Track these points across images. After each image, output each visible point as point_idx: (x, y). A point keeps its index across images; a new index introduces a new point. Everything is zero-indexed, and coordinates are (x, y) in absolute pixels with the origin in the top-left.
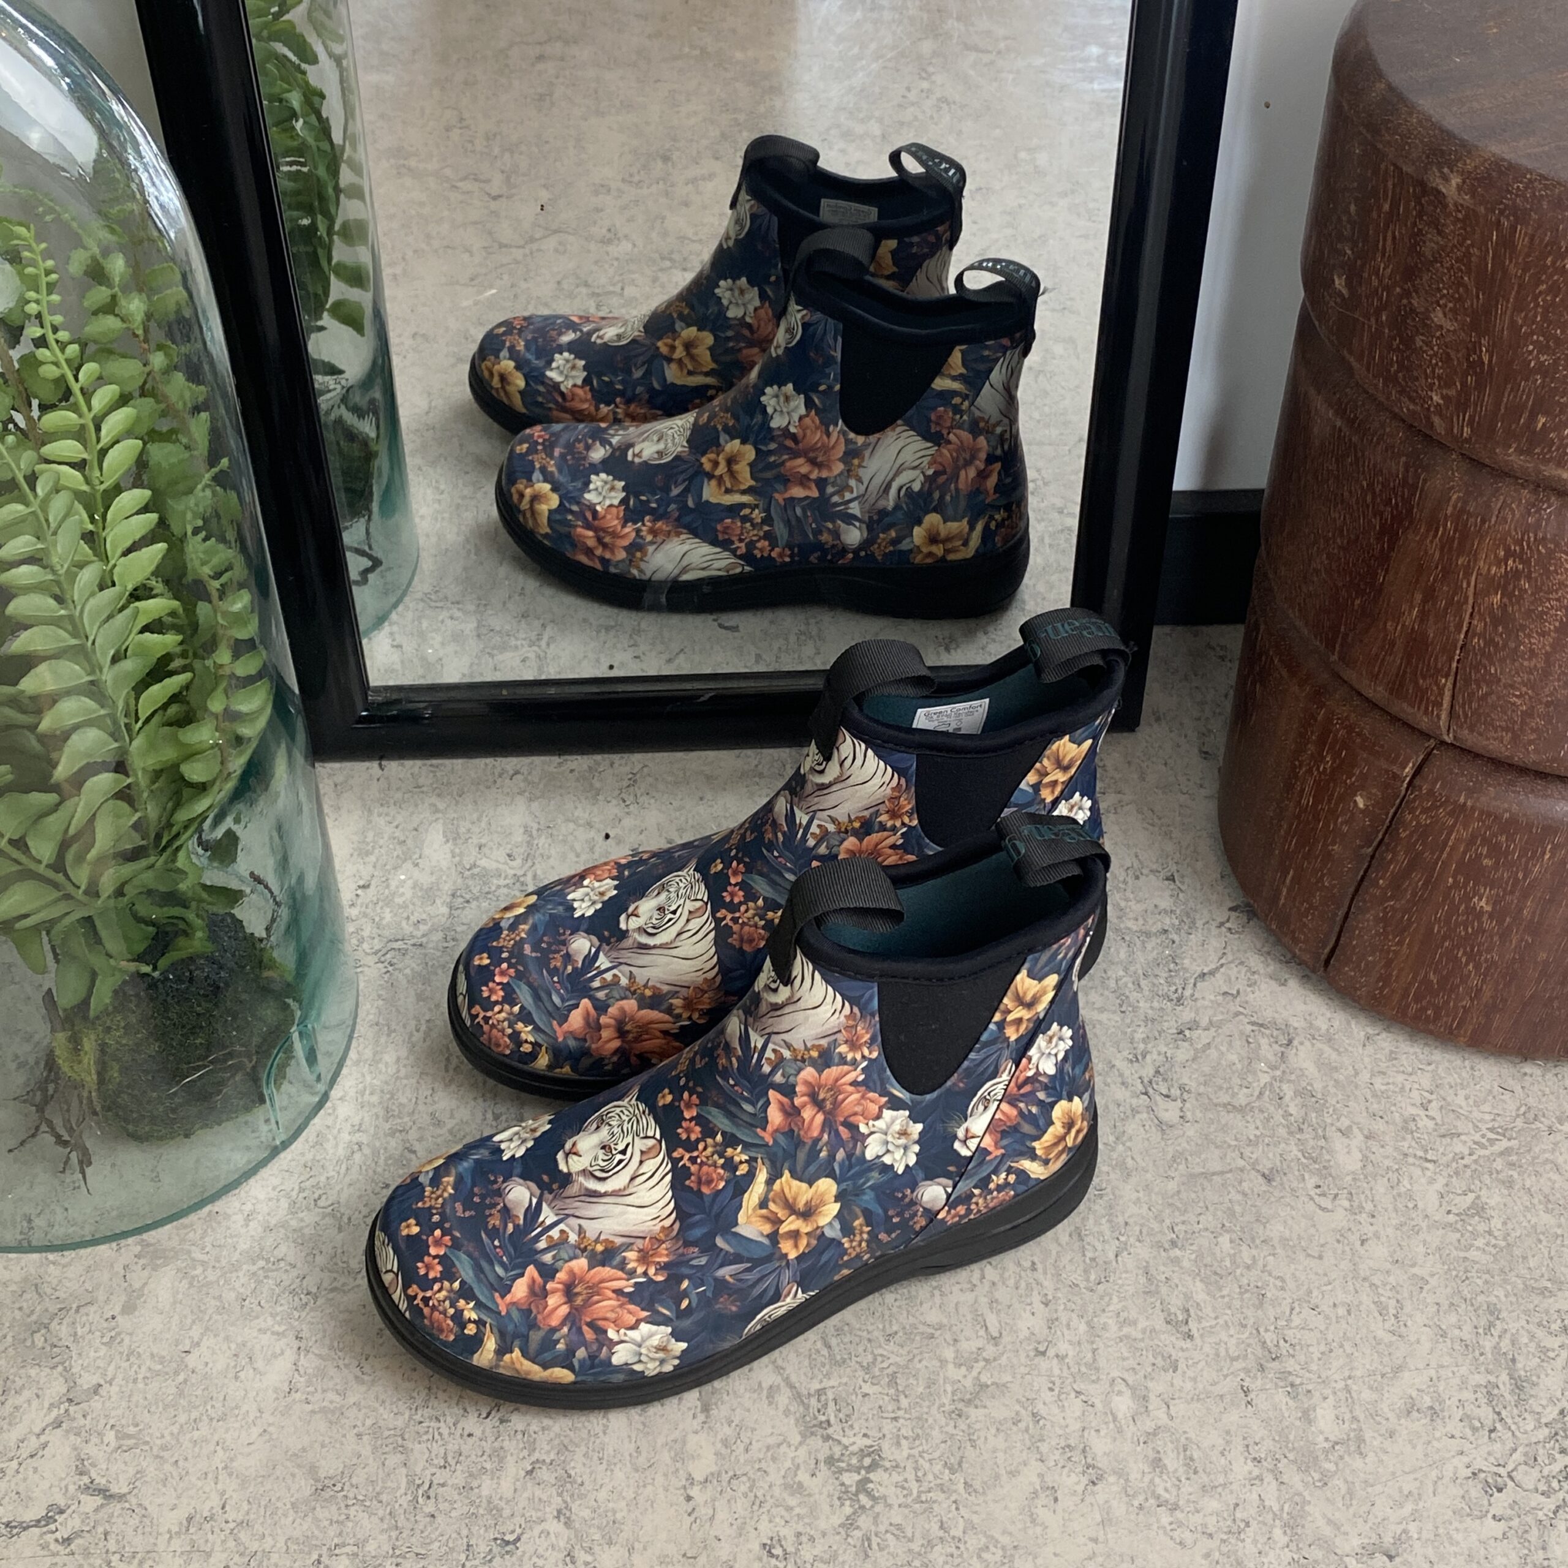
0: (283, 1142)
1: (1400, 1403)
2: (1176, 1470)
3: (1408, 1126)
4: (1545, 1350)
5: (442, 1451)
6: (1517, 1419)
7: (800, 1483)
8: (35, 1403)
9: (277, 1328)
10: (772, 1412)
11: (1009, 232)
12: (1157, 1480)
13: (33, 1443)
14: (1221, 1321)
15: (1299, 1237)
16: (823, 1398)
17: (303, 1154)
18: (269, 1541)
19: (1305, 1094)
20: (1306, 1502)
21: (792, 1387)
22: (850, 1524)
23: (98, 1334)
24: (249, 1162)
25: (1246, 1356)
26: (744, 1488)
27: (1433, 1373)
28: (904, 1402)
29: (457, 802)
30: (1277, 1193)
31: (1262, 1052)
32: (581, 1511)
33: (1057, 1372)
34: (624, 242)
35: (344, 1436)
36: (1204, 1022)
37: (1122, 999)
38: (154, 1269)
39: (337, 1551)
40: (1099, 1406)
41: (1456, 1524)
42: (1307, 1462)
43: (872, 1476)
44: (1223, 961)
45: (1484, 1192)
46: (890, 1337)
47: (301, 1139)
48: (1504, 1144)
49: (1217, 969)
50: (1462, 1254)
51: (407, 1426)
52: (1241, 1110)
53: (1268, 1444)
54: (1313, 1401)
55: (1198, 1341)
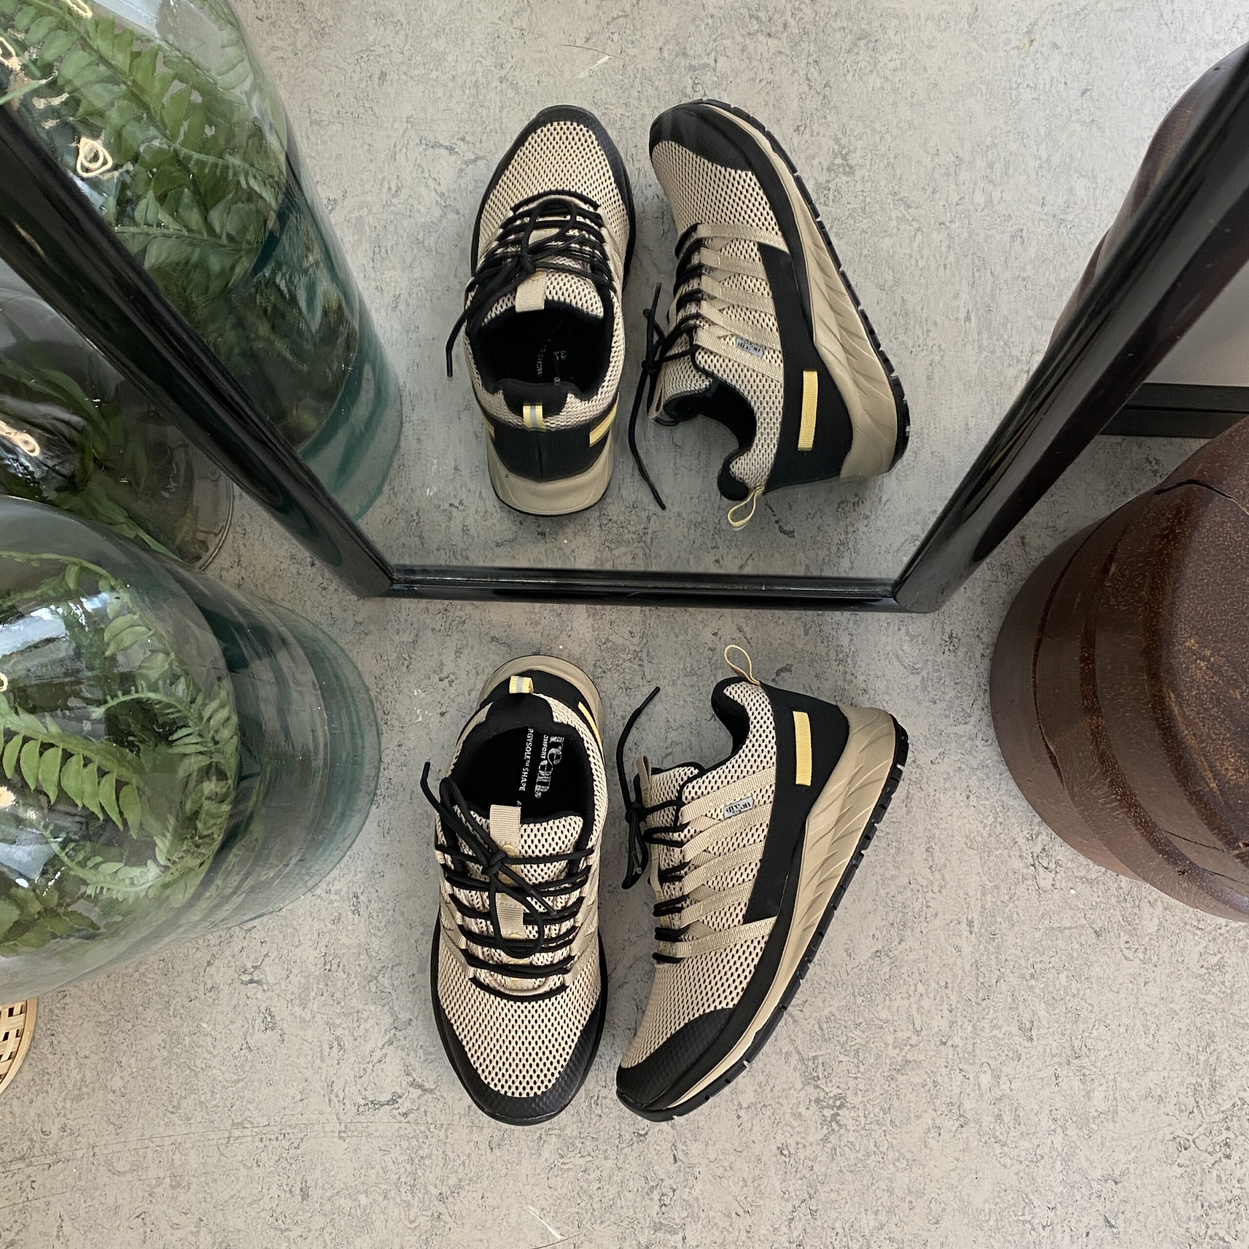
1: (1143, 1092)
2: (1008, 1123)
4: (1234, 1065)
6: (1207, 1107)
7: (800, 1114)
8: (376, 1028)
10: (787, 1068)
12: (997, 1128)
13: (378, 1054)
14: (1051, 1031)
15: (1108, 978)
16: (816, 1061)
20: (1077, 1147)
21: (799, 1053)
22: (825, 1139)
25: (1060, 1056)
26: (769, 1113)
28: (862, 1069)
30: (1101, 946)
33: (951, 1056)
41: (1157, 1167)
42: (1083, 1123)
43: (840, 1112)
45: (1226, 955)
52: (1090, 882)
53: (1063, 1110)
54: (1094, 1086)
55: (1035, 1043)
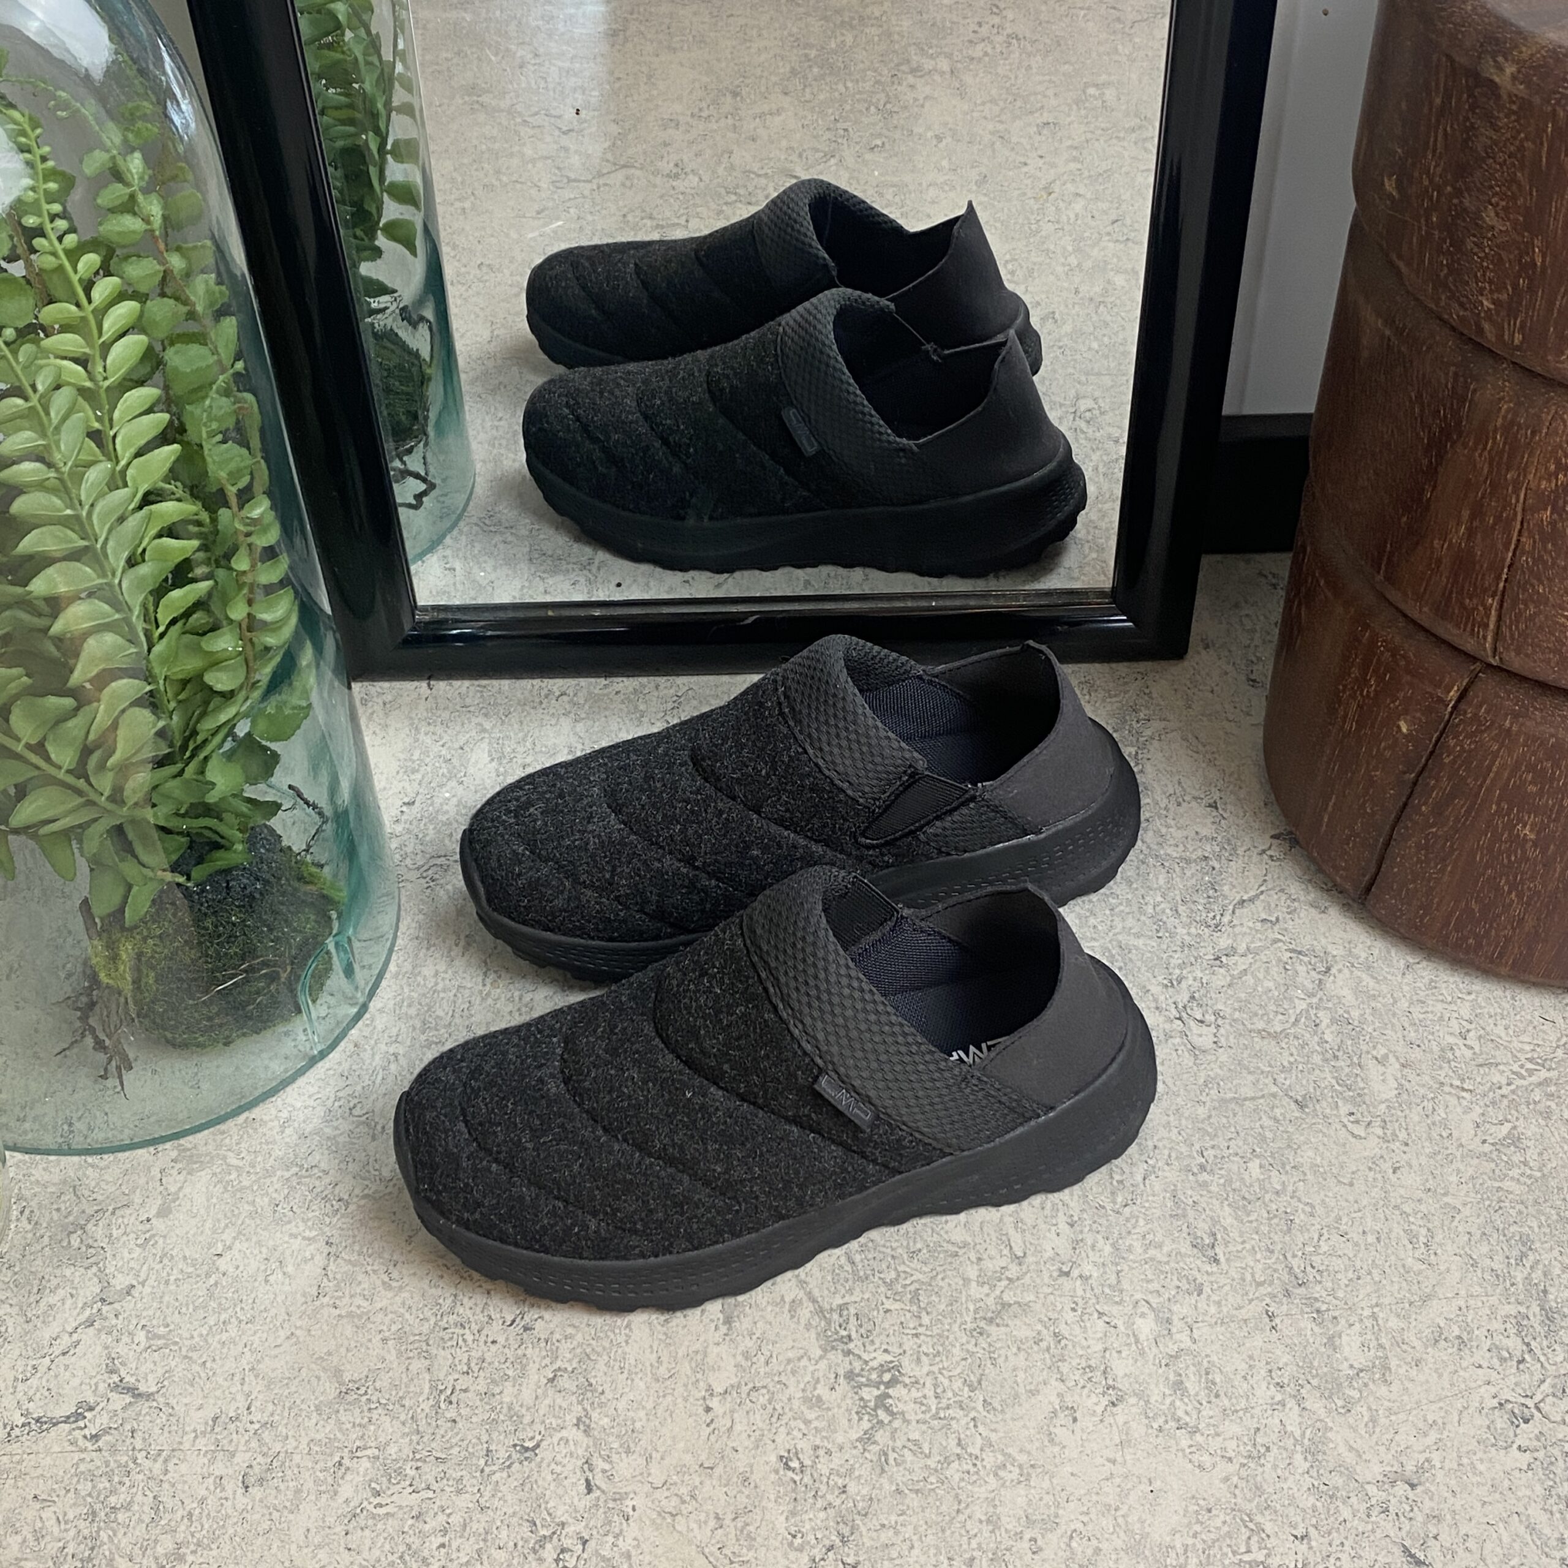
0: (321, 1052)
1: (1427, 1332)
2: (1197, 1394)
3: (1446, 1054)
5: (466, 1355)
6: (1546, 1351)
7: (819, 1398)
8: (69, 1302)
9: (307, 1234)
10: (793, 1326)
11: (1073, 166)
12: (1178, 1403)
13: (66, 1341)
14: (1248, 1246)
15: (1330, 1164)
16: (845, 1313)
17: (340, 1063)
18: (291, 1444)
19: (1342, 1021)
20: (1328, 1429)
21: (814, 1301)
22: (867, 1439)
23: (133, 1236)
24: (286, 1071)
25: (1271, 1283)
26: (763, 1400)
27: (1462, 1304)
28: (926, 1320)
29: (503, 722)
30: (1310, 1121)
31: (1299, 980)
32: (600, 1420)
33: (1080, 1292)
34: (691, 176)
35: (370, 1340)
36: (1242, 948)
37: (1159, 923)
38: (189, 1173)
39: (358, 1454)
40: (1121, 1328)
41: (1480, 1455)
42: (1331, 1388)
43: (890, 1391)
44: (1263, 888)
45: (1520, 1123)
46: (913, 1254)
47: (339, 1049)
48: (1544, 1074)
49: (1257, 896)
50: (1497, 1184)
51: (432, 1331)
52: (1275, 1036)
53: (1291, 1369)
54: (1339, 1328)
55: (1224, 1265)
